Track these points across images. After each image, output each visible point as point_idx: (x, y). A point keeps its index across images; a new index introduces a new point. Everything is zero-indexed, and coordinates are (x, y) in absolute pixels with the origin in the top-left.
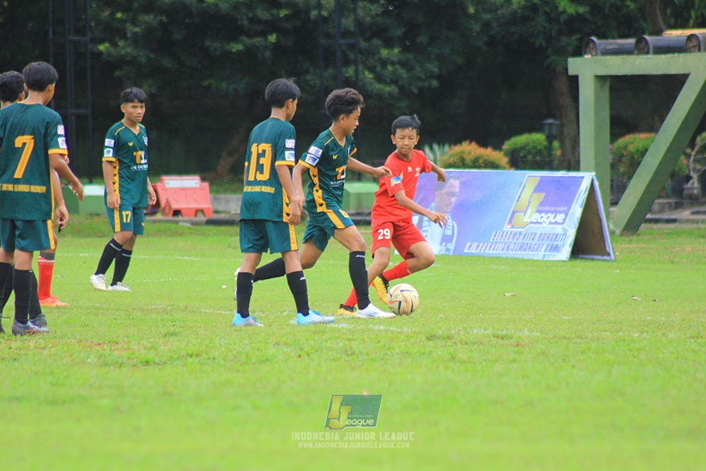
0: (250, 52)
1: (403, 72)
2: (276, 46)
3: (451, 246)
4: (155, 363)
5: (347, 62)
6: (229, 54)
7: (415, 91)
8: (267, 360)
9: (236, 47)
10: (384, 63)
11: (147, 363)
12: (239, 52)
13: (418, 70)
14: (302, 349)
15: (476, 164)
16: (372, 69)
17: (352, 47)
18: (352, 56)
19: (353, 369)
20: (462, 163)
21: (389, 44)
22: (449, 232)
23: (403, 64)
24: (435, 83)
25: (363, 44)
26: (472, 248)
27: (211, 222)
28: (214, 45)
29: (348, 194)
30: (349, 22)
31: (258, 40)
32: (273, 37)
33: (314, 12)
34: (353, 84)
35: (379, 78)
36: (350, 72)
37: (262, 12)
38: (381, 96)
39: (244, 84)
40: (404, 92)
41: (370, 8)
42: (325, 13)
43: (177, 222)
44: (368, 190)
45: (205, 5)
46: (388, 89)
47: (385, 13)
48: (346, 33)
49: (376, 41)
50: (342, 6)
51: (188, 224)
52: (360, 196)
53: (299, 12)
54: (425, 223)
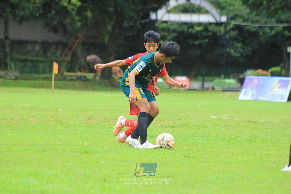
0: (200, 45)
1: (241, 50)
2: (208, 43)
3: (255, 97)
4: (175, 127)
5: (227, 47)
6: (194, 45)
7: (245, 56)
8: (205, 127)
9: (197, 43)
10: (237, 48)
11: (173, 127)
13: (246, 50)
14: (215, 124)
15: (262, 75)
16: (234, 50)
17: (228, 43)
19: (229, 130)
20: (258, 75)
21: (238, 42)
22: (254, 94)
23: (243, 48)
24: (250, 54)
25: (231, 43)
26: (260, 98)
27: (189, 90)
28: (191, 42)
29: (225, 83)
30: (227, 36)
31: (202, 41)
32: (207, 40)
33: (218, 34)
34: (228, 54)
35: (235, 52)
36: (227, 50)
37: (204, 34)
38: (236, 57)
39: (199, 52)
40: (242, 56)
41: (233, 33)
42: (221, 34)
43: (179, 90)
44: (231, 82)
45: (189, 32)
46: (238, 55)
47: (237, 35)
48: (227, 40)
49: (235, 42)
50: (226, 32)
51: (183, 90)
52: (229, 84)
53: (214, 34)
54: (247, 92)
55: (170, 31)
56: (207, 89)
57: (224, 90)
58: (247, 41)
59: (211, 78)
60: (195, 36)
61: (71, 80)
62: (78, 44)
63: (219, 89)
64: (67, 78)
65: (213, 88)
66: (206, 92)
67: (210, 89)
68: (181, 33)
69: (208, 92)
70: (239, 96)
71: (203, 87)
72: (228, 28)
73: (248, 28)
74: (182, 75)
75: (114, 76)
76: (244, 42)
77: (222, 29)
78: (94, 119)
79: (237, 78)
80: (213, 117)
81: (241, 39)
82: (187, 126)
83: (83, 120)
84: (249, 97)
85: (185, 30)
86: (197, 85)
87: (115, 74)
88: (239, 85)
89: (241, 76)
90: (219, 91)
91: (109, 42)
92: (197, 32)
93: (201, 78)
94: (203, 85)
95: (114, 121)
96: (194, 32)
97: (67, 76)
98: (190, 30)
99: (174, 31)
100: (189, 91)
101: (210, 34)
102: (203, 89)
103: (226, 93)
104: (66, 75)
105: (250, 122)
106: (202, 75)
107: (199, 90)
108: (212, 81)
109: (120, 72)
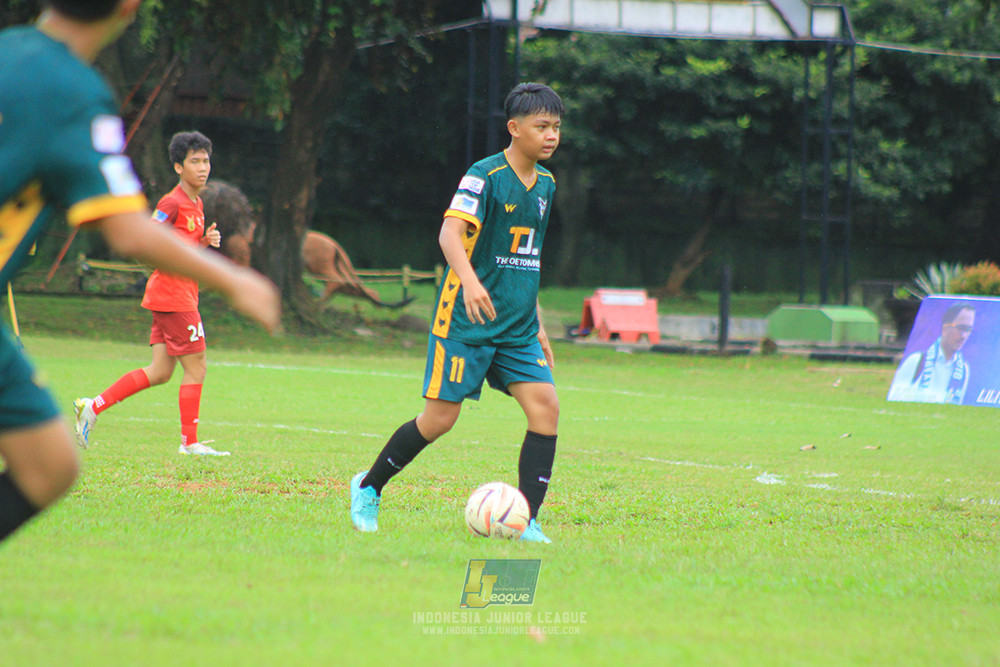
0: (714, 141)
1: (906, 172)
2: (748, 133)
3: (961, 394)
5: (837, 157)
6: (688, 140)
7: (921, 196)
9: (697, 132)
10: (884, 159)
12: (701, 139)
13: (926, 170)
16: (868, 167)
17: (846, 138)
18: (843, 149)
20: (977, 290)
21: (891, 135)
22: (958, 376)
23: (909, 162)
24: (946, 187)
25: (858, 135)
28: (671, 129)
29: (830, 322)
30: (841, 106)
31: (725, 125)
32: (744, 122)
33: (799, 94)
34: (843, 185)
35: (876, 179)
36: (840, 169)
37: (733, 91)
38: (877, 201)
39: (705, 179)
40: (907, 197)
41: (868, 93)
42: (812, 94)
43: (614, 348)
44: (856, 319)
45: (662, 78)
46: (887, 193)
47: (887, 98)
48: (839, 120)
49: (875, 132)
50: (834, 87)
51: (628, 351)
52: (845, 325)
53: (779, 92)
54: (928, 363)
55: (576, 75)
56: (742, 350)
57: (822, 357)
58: (934, 131)
59: (764, 298)
60: (690, 103)
61: (110, 295)
62: (143, 124)
63: (795, 347)
64: (93, 285)
65: (769, 347)
66: (738, 360)
67: (758, 349)
68: (626, 86)
69: (747, 362)
70: (887, 383)
71: (722, 339)
72: (846, 66)
73: (938, 66)
74: (624, 283)
75: (307, 278)
76: (915, 134)
77: (817, 71)
78: (212, 476)
79: (879, 300)
80: (767, 479)
81: (903, 121)
82: (641, 521)
83: (159, 481)
84: (936, 392)
85: (647, 70)
86: (693, 327)
87: (317, 271)
88: (890, 333)
89: (902, 294)
90: (799, 357)
91: (287, 117)
92: (701, 81)
93: (714, 297)
94: (724, 327)
95: (306, 487)
96: (685, 81)
97: (91, 272)
98: (669, 72)
99: (594, 76)
100: (659, 357)
101: (759, 92)
102: (724, 348)
103: (830, 368)
104: (85, 268)
105: (940, 506)
106: (717, 286)
107: (704, 353)
108: (766, 310)
109: (337, 257)
